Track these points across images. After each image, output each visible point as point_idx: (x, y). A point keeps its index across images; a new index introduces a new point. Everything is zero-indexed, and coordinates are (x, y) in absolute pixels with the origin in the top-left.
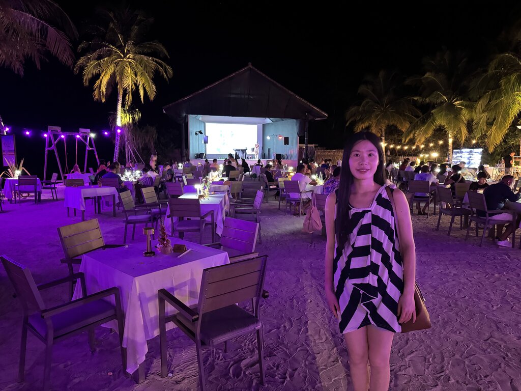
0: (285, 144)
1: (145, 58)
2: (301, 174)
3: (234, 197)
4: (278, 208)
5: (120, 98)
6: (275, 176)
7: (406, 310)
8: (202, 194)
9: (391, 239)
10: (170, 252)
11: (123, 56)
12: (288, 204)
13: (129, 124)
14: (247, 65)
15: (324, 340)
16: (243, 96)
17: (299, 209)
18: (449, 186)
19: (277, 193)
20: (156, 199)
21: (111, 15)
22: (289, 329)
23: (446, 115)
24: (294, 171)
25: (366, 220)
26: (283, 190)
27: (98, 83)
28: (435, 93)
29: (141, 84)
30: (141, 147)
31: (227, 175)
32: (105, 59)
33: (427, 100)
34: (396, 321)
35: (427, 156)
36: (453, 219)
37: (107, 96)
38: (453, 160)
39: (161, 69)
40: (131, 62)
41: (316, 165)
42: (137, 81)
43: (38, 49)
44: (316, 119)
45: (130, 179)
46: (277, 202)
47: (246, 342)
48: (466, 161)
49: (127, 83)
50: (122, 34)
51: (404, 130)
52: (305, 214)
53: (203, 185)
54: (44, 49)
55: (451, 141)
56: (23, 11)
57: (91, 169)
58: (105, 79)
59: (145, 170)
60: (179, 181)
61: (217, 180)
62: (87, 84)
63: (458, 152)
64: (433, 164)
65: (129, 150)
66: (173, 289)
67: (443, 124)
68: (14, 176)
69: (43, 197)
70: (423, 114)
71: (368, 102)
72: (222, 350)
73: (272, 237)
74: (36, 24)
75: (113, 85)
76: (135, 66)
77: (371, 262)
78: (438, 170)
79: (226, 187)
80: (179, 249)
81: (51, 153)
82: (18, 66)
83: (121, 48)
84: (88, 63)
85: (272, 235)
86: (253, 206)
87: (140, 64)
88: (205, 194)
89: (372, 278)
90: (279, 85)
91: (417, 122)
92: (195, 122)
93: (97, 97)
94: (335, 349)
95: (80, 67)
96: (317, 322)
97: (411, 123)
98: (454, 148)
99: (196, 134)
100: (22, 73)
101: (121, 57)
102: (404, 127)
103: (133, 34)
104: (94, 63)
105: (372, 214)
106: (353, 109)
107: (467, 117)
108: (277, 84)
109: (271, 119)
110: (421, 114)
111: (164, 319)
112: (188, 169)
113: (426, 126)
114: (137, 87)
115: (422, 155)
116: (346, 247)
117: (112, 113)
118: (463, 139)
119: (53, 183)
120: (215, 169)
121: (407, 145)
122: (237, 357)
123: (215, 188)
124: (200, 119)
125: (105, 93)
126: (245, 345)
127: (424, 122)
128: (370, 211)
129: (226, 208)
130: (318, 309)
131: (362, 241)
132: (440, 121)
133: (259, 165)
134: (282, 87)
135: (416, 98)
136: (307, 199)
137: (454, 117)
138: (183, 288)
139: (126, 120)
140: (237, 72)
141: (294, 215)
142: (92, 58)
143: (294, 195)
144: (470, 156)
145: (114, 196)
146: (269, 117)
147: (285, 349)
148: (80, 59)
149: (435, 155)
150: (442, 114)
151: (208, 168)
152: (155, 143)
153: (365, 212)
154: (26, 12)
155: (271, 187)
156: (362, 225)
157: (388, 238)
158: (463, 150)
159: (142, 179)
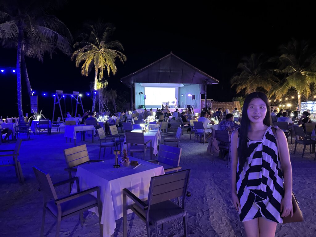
0: (193, 99)
1: (111, 51)
2: (204, 117)
3: (163, 132)
4: (189, 138)
5: (96, 74)
6: (188, 119)
7: (287, 208)
8: (144, 129)
9: (275, 161)
10: (129, 165)
11: (98, 50)
12: (196, 136)
13: (101, 89)
14: (170, 53)
15: (224, 225)
16: (167, 71)
17: (203, 139)
18: (300, 125)
19: (188, 129)
20: (117, 133)
21: (92, 27)
22: (202, 216)
23: (296, 80)
24: (199, 115)
25: (259, 148)
26: (192, 127)
27: (84, 65)
28: (288, 67)
29: (108, 66)
30: (107, 102)
31: (158, 118)
32: (88, 52)
33: (283, 71)
34: (279, 216)
35: (284, 106)
36: (305, 147)
37: (89, 73)
38: (301, 109)
39: (120, 57)
40: (103, 53)
41: (212, 112)
42: (106, 64)
43: (52, 47)
44: (212, 84)
45: (102, 121)
46: (189, 134)
47: (175, 224)
48: (311, 109)
49: (101, 65)
50: (98, 37)
51: (268, 90)
52: (207, 143)
53: (145, 124)
54: (55, 47)
55: (299, 96)
56: (45, 27)
57: (79, 115)
58: (88, 63)
59: (110, 116)
60: (129, 121)
61: (152, 121)
62: (78, 66)
63: (305, 104)
64: (289, 111)
65: (101, 104)
66: (131, 188)
67: (294, 86)
68: (37, 119)
69: (53, 131)
70: (281, 80)
71: (245, 73)
72: (160, 228)
73: (187, 157)
74: (52, 34)
75: (92, 66)
76: (105, 55)
77: (262, 176)
78: (292, 115)
79: (158, 126)
80: (133, 164)
81: (57, 106)
82: (40, 57)
83: (97, 45)
84: (79, 54)
85: (187, 155)
86: (175, 137)
87: (108, 54)
88: (146, 130)
89: (263, 186)
90: (189, 64)
91: (277, 85)
92: (138, 87)
93: (83, 74)
94: (233, 231)
95: (74, 56)
96: (220, 212)
97: (272, 86)
98: (301, 101)
99: (139, 94)
100: (42, 61)
101: (97, 51)
102: (268, 88)
103: (104, 37)
104: (82, 54)
105: (263, 145)
106: (236, 77)
107: (310, 81)
108: (188, 63)
109: (184, 84)
110: (279, 80)
111: (126, 207)
112: (134, 115)
113: (283, 87)
114: (106, 67)
115: (280, 106)
116: (245, 166)
117: (92, 82)
118: (308, 95)
119: (58, 123)
120: (151, 115)
121: (270, 99)
122: (170, 233)
123: (151, 126)
124: (142, 85)
125: (87, 71)
126: (174, 226)
127: (281, 85)
128: (262, 143)
129: (159, 138)
130: (220, 204)
131: (256, 162)
132: (292, 84)
133: (177, 112)
134: (191, 65)
135: (275, 70)
136: (208, 133)
137: (301, 82)
138: (137, 188)
139: (99, 86)
140: (164, 58)
141: (200, 143)
142: (81, 51)
143: (200, 131)
144: (313, 106)
145: (93, 131)
146: (183, 83)
147: (200, 229)
148: (74, 52)
149: (289, 105)
150: (293, 80)
151: (146, 114)
152: (116, 100)
153: (258, 144)
154: (46, 27)
155: (185, 125)
156: (256, 152)
157: (274, 161)
158: (308, 102)
159: (109, 121)
